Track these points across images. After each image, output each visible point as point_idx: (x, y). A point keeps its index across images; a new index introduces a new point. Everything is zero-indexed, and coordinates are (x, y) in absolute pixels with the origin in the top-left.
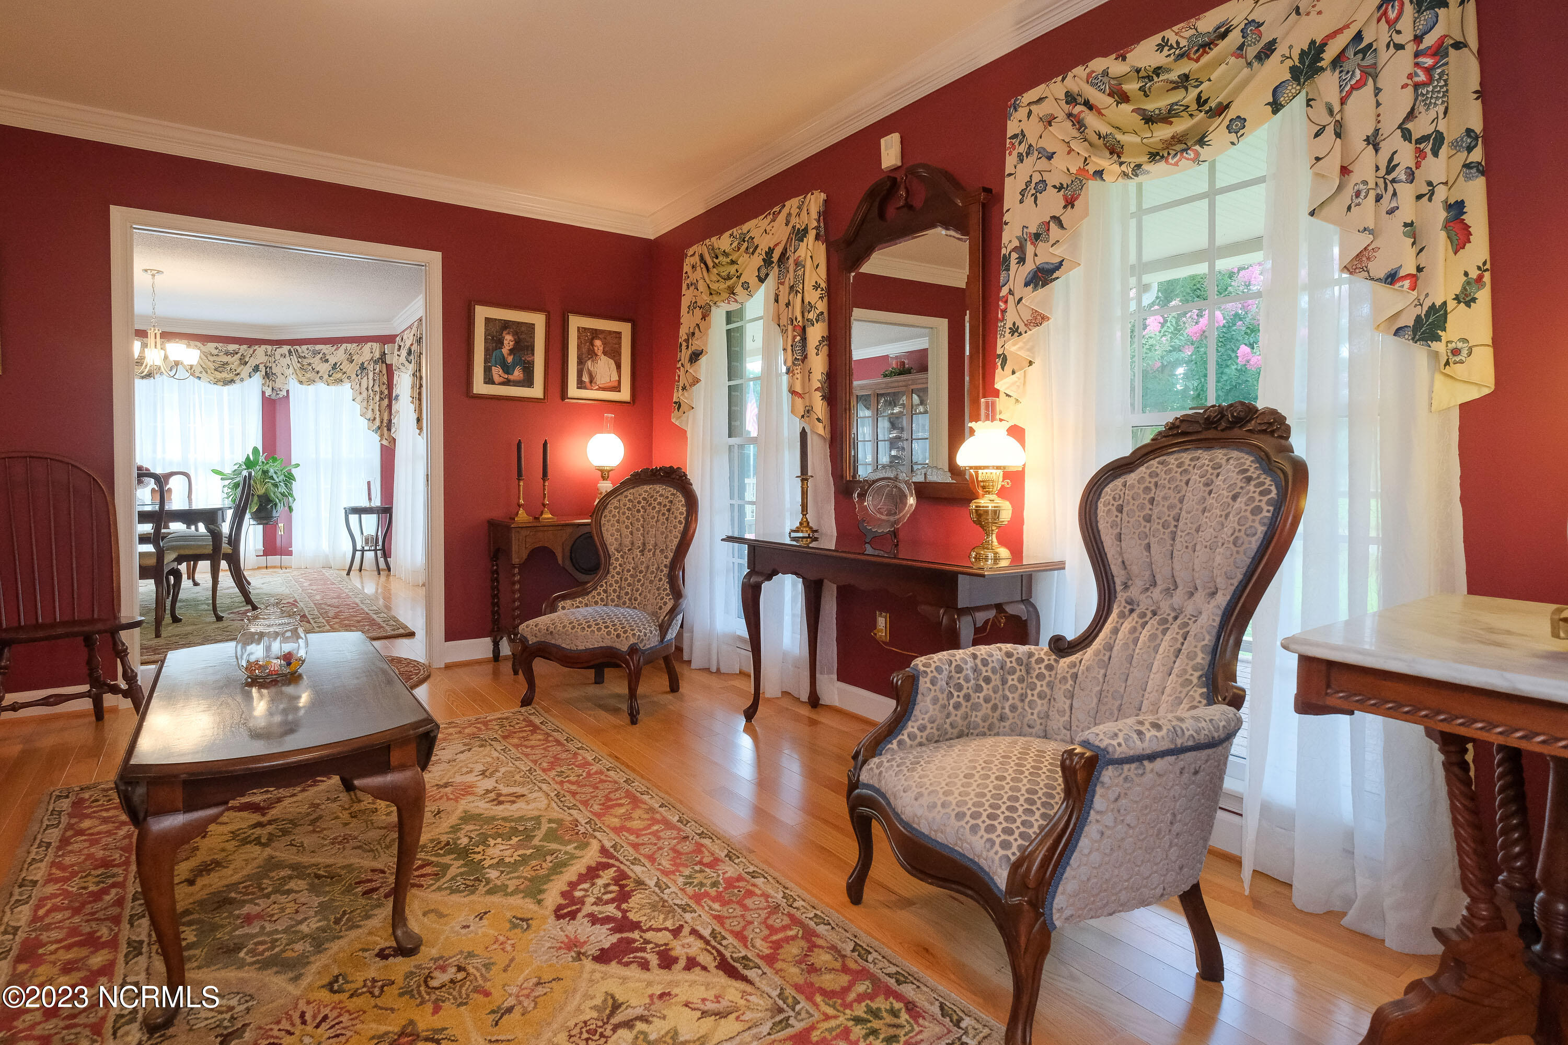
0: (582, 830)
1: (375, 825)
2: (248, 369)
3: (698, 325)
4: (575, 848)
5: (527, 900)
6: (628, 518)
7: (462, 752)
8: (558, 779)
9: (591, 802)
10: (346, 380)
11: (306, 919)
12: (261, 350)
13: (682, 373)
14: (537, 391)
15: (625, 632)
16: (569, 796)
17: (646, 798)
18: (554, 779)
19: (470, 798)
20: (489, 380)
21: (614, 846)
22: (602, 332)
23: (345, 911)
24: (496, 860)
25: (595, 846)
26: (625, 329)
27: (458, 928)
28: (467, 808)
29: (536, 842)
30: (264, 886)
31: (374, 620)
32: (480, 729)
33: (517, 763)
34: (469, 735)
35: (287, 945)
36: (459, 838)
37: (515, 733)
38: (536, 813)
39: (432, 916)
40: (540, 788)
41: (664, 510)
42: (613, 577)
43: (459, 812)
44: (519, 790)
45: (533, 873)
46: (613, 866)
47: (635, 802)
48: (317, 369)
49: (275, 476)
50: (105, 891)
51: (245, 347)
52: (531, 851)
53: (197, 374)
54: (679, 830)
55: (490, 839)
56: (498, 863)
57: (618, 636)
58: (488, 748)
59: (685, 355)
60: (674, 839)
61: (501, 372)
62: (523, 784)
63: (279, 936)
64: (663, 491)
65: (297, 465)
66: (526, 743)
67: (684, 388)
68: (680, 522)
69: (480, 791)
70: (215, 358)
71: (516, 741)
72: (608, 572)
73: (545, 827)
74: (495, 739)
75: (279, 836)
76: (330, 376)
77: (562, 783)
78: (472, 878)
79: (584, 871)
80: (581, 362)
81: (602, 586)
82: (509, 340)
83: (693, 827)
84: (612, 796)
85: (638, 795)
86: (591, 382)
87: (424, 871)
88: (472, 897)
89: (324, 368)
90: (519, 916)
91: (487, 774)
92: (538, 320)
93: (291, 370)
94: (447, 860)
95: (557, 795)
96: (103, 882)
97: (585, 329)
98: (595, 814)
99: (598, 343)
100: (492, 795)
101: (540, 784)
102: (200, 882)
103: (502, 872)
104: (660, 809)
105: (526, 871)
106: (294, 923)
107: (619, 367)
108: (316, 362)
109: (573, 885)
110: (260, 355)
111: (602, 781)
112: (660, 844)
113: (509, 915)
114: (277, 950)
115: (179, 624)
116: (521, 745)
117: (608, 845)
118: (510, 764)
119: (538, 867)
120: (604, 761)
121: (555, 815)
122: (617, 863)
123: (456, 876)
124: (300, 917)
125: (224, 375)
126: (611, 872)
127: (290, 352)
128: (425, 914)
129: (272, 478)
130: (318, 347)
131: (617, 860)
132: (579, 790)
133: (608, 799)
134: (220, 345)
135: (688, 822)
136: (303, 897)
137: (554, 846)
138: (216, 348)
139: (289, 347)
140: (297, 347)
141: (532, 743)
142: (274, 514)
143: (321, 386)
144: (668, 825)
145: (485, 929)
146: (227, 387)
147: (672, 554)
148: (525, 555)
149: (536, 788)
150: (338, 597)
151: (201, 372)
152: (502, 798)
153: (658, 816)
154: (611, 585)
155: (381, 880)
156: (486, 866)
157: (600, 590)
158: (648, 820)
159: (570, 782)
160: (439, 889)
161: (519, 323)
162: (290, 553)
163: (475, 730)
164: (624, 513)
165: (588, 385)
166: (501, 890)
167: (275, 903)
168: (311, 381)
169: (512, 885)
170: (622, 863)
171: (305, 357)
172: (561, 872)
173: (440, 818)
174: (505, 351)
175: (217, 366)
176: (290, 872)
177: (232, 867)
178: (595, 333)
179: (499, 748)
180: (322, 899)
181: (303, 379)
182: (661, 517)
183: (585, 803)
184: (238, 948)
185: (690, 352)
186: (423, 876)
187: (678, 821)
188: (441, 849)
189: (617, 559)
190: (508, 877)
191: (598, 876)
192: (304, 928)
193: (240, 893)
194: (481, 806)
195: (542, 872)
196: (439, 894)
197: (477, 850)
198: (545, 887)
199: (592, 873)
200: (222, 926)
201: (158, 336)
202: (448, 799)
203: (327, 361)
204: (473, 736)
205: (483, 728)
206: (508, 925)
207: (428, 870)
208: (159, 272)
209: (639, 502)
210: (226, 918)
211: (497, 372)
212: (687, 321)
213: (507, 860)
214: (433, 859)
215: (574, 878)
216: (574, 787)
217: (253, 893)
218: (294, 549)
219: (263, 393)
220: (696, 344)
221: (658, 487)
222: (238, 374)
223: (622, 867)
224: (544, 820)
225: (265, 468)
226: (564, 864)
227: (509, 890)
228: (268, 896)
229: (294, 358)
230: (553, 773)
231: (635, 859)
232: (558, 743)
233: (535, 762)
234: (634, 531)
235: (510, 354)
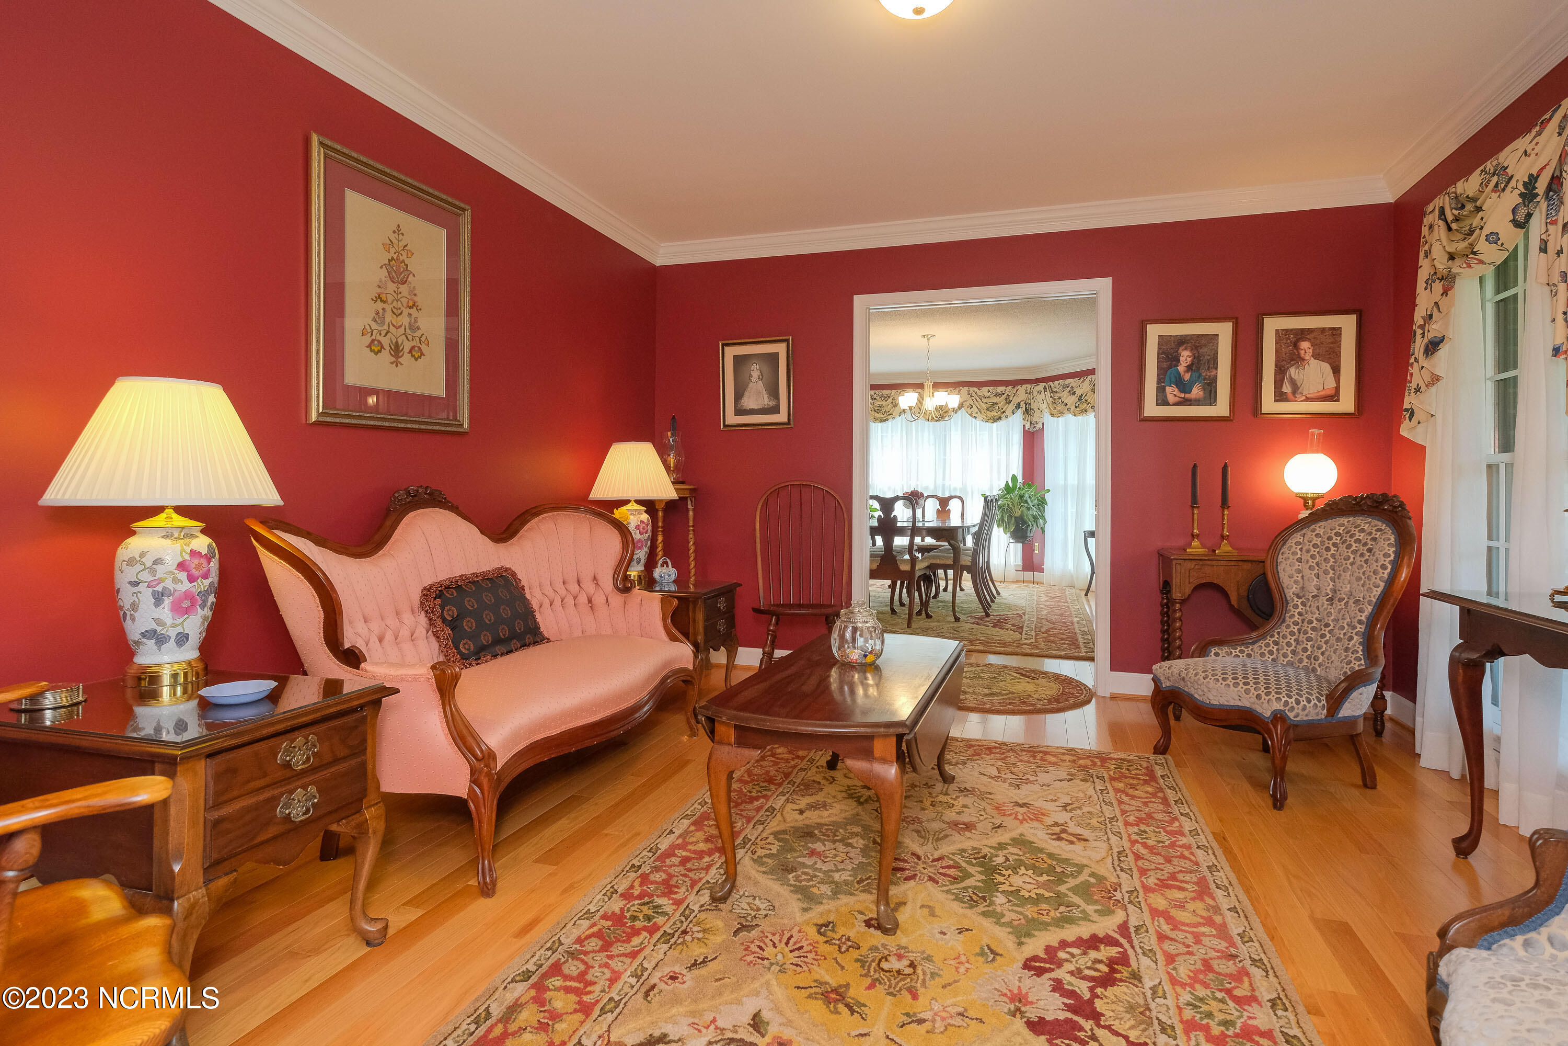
0: (1118, 896)
1: (943, 818)
2: (1012, 407)
3: (1436, 303)
4: (1096, 911)
5: (1011, 937)
6: (1313, 557)
7: (1061, 780)
8: (1134, 837)
9: (1149, 873)
10: (1090, 410)
11: (844, 870)
12: (1022, 389)
13: (1414, 370)
14: (1221, 408)
15: (1268, 694)
16: (1131, 858)
17: (1219, 893)
18: (1129, 835)
19: (1036, 824)
20: (1162, 401)
21: (1137, 928)
22: (1310, 331)
23: (871, 876)
24: (1013, 889)
25: (1119, 917)
26: (1347, 324)
27: (936, 931)
28: (1025, 832)
29: (1063, 888)
30: (838, 834)
31: (1077, 640)
32: (1094, 764)
33: (1104, 807)
34: (1080, 766)
35: (819, 883)
36: (997, 856)
37: (1126, 777)
38: (1085, 862)
39: (926, 911)
40: (1108, 839)
41: (1363, 550)
42: (1288, 626)
43: (1015, 834)
44: (1086, 833)
45: (1035, 916)
46: (1121, 946)
47: (1203, 890)
48: (1065, 402)
49: (1029, 501)
50: (757, 799)
51: (1010, 387)
52: (1052, 894)
53: (974, 415)
54: (1233, 944)
55: (1023, 868)
56: (1012, 892)
57: (1258, 697)
58: (1089, 784)
59: (1418, 346)
60: (1218, 951)
61: (1177, 392)
62: (1094, 829)
63: (819, 874)
64: (1367, 525)
65: (1049, 491)
66: (1131, 792)
67: (1418, 390)
68: (1384, 567)
69: (1049, 821)
70: (987, 400)
71: (1121, 785)
72: (1284, 621)
73: (1084, 877)
74: (1102, 778)
75: (873, 801)
76: (1076, 407)
77: (1134, 842)
78: (980, 895)
79: (1086, 936)
80: (1281, 371)
81: (1272, 636)
82: (1186, 356)
83: (1253, 950)
84: (1180, 876)
85: (1213, 886)
86: (1294, 392)
87: (948, 871)
88: (969, 912)
89: (1071, 400)
90: (993, 947)
91: (1069, 808)
92: (1223, 331)
93: (1045, 405)
94: (972, 870)
95: (1119, 853)
96: (761, 792)
97: (1287, 330)
98: (1144, 887)
99: (1305, 345)
100: (1057, 829)
101: (1111, 835)
102: (808, 814)
103: (1010, 901)
104: (1228, 914)
105: (1030, 911)
106: (834, 869)
107: (1336, 370)
108: (1065, 395)
109: (1064, 944)
110: (1021, 393)
111: (1182, 857)
112: (1194, 948)
113: (985, 941)
114: (811, 883)
115: (929, 620)
116: (1123, 792)
117: (1133, 922)
118: (1098, 807)
119: (1045, 913)
120: (1202, 837)
121: (1102, 871)
122: (1127, 946)
123: (970, 887)
124: (840, 866)
125: (994, 413)
126: (1113, 951)
127: (1045, 388)
128: (922, 906)
129: (1026, 502)
130: (1068, 381)
131: (1130, 942)
132: (1148, 856)
133: (1173, 877)
134: (991, 388)
135: (1251, 940)
136: (853, 853)
137: (1076, 899)
138: (989, 392)
139: (1044, 384)
140: (1051, 383)
141: (1136, 793)
142: (1029, 534)
143: (1070, 417)
144: (1222, 931)
145: (957, 943)
146: (995, 424)
147: (1370, 608)
148: (1188, 590)
149: (1105, 838)
150: (1061, 615)
151: (977, 413)
152: (1063, 835)
153: (1218, 919)
154: (1284, 637)
155: (913, 864)
156: (1000, 890)
157: (1269, 640)
158: (1202, 917)
159: (1145, 845)
160: (948, 892)
161: (1198, 336)
162: (1042, 571)
163: (1090, 763)
164: (1308, 551)
165: (1290, 396)
166: (997, 917)
167: (835, 849)
168: (1061, 413)
169: (1009, 916)
170: (1133, 947)
171: (1056, 392)
172: (1063, 927)
173: (996, 832)
174: (1181, 368)
175: (989, 406)
176: (859, 831)
177: (830, 811)
178: (1302, 334)
179: (1098, 787)
180: (864, 860)
181: (1055, 412)
182: (1358, 559)
183: (1143, 872)
184: (793, 870)
185: (1426, 340)
186: (944, 875)
187: (1239, 934)
188: (975, 859)
189: (1296, 606)
190: (1010, 908)
191: (1097, 949)
192: (836, 876)
193: (821, 832)
194: (1038, 835)
195: (1046, 919)
196: (944, 895)
197: (1004, 872)
198: (1036, 933)
199: (1093, 942)
200: (795, 851)
201: (931, 387)
202: (1016, 818)
203: (1074, 393)
204: (1085, 768)
205: (1099, 763)
206: (978, 950)
207: (952, 872)
208: (932, 336)
209: (1330, 538)
210: (802, 846)
211: (1172, 392)
212: (1424, 301)
213: (1023, 893)
214: (964, 865)
215: (1071, 938)
216: (1143, 851)
217: (828, 836)
218: (1045, 567)
219: (1024, 427)
220: (1435, 329)
221: (1359, 520)
222: (1004, 412)
223: (1130, 952)
224: (1086, 871)
225: (1022, 493)
226: (1069, 920)
227: (1002, 921)
228: (834, 842)
229: (1048, 393)
230: (1136, 829)
231: (1151, 950)
232: (1165, 801)
233: (1123, 812)
234: (1321, 574)
235: (1187, 371)
